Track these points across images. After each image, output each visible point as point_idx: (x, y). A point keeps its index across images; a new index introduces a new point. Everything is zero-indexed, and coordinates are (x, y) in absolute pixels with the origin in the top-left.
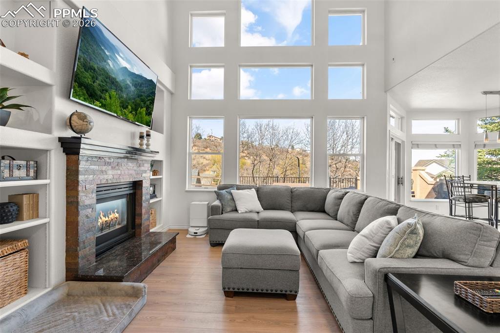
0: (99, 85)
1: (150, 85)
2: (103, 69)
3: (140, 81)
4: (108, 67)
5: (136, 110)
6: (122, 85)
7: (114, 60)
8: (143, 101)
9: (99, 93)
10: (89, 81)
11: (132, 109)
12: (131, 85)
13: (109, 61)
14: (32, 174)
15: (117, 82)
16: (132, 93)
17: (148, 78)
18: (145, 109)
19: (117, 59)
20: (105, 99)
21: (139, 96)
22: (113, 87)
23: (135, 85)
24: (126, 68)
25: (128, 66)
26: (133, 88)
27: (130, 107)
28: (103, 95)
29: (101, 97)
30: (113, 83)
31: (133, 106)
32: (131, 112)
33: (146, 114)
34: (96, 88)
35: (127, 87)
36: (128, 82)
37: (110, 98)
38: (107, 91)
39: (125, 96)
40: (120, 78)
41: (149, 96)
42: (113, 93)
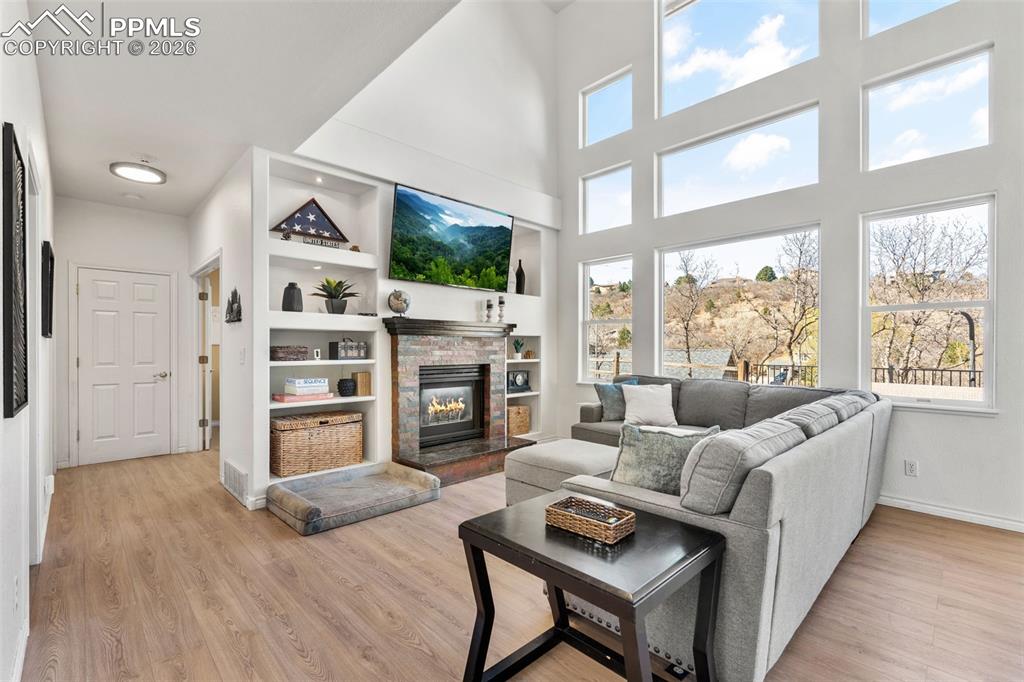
0: (421, 255)
1: (499, 234)
2: (424, 237)
3: (480, 234)
4: (430, 233)
5: (478, 272)
6: (452, 247)
7: (437, 222)
8: (488, 258)
9: (421, 265)
10: (408, 255)
11: (471, 272)
12: (466, 243)
13: (431, 226)
14: (362, 354)
15: (444, 246)
16: (469, 252)
17: (494, 226)
18: (494, 268)
19: (442, 218)
20: (430, 269)
21: (480, 254)
22: (439, 252)
23: (473, 242)
24: (456, 225)
25: (460, 222)
26: (469, 247)
27: (467, 271)
28: (427, 266)
29: (424, 269)
30: (439, 248)
31: (472, 268)
32: (470, 277)
33: (497, 274)
34: (417, 261)
35: (460, 247)
36: (462, 241)
37: (437, 266)
38: (431, 260)
39: (458, 259)
40: (448, 239)
41: (500, 249)
42: (441, 259)
